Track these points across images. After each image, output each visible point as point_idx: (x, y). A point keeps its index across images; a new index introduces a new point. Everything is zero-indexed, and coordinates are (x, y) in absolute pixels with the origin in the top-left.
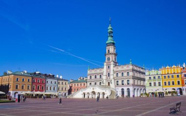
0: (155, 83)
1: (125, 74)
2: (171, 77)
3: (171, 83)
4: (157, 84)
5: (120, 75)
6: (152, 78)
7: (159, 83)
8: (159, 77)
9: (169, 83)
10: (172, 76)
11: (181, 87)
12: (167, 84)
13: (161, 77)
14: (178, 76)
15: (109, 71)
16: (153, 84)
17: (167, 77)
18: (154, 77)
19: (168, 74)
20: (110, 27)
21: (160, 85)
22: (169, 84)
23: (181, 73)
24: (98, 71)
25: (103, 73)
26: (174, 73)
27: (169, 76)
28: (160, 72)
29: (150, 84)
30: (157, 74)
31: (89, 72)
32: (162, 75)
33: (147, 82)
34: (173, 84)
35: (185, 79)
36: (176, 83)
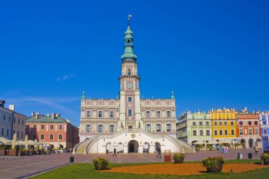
0: (201, 132)
1: (164, 114)
2: (223, 124)
3: (223, 133)
4: (205, 133)
5: (153, 114)
6: (197, 124)
7: (208, 131)
8: (207, 122)
9: (221, 131)
10: (225, 123)
11: (236, 138)
12: (218, 133)
13: (210, 124)
14: (232, 123)
15: (130, 105)
16: (198, 133)
17: (218, 124)
18: (201, 123)
19: (220, 119)
20: (129, 31)
21: (208, 134)
22: (221, 134)
23: (236, 119)
24: (106, 104)
25: (118, 110)
26: (228, 119)
27: (221, 123)
28: (209, 116)
29: (195, 132)
30: (205, 119)
31: (83, 104)
32: (212, 120)
33: (189, 129)
34: (226, 133)
35: (241, 128)
36: (229, 132)
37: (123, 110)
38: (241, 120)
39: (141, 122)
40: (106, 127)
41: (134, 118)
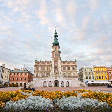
0: (90, 77)
1: (71, 68)
2: (101, 73)
3: (101, 78)
4: (92, 78)
5: (67, 68)
6: (88, 73)
9: (100, 77)
13: (94, 73)
14: (105, 73)
15: (56, 64)
16: (88, 78)
19: (99, 71)
20: (56, 33)
23: (107, 71)
24: (46, 64)
25: (51, 66)
26: (103, 71)
28: (93, 69)
30: (92, 71)
32: (95, 71)
33: (84, 76)
34: (103, 78)
35: (110, 76)
36: (104, 77)
37: (53, 66)
38: (110, 72)
39: (61, 72)
40: (45, 74)
41: (58, 70)
